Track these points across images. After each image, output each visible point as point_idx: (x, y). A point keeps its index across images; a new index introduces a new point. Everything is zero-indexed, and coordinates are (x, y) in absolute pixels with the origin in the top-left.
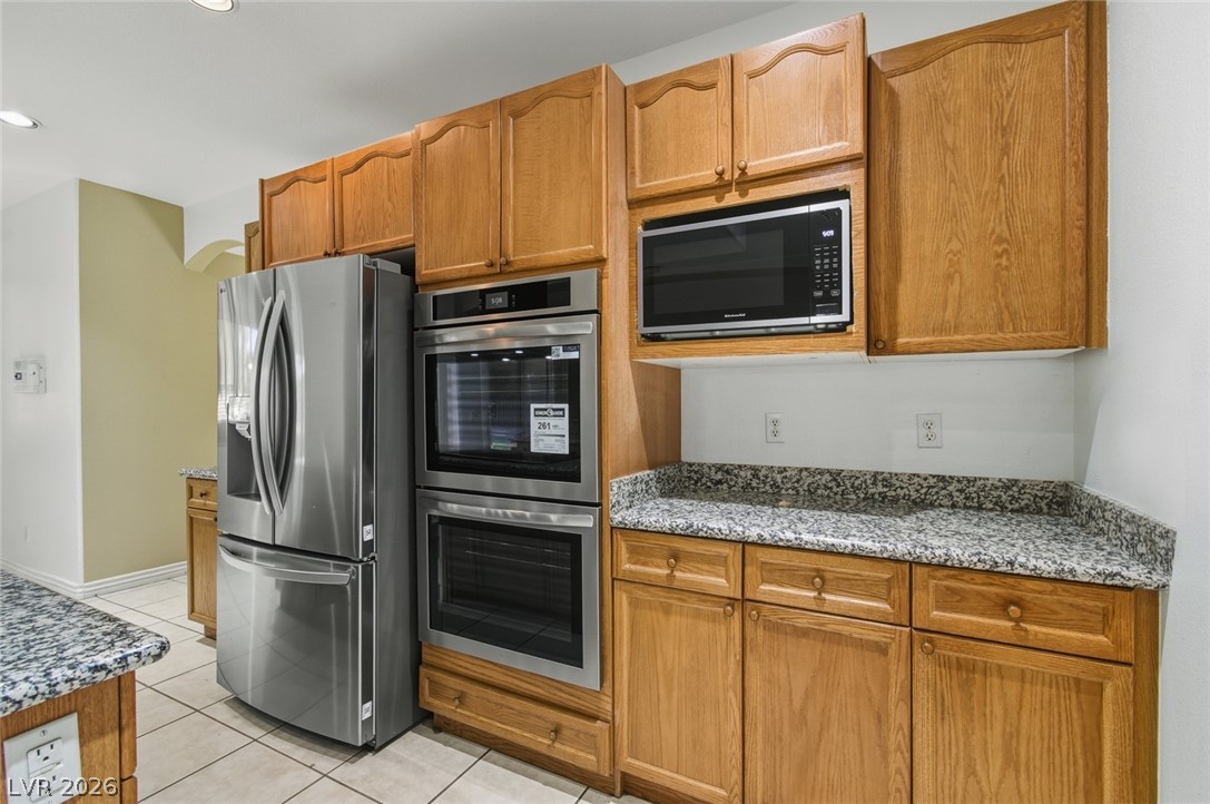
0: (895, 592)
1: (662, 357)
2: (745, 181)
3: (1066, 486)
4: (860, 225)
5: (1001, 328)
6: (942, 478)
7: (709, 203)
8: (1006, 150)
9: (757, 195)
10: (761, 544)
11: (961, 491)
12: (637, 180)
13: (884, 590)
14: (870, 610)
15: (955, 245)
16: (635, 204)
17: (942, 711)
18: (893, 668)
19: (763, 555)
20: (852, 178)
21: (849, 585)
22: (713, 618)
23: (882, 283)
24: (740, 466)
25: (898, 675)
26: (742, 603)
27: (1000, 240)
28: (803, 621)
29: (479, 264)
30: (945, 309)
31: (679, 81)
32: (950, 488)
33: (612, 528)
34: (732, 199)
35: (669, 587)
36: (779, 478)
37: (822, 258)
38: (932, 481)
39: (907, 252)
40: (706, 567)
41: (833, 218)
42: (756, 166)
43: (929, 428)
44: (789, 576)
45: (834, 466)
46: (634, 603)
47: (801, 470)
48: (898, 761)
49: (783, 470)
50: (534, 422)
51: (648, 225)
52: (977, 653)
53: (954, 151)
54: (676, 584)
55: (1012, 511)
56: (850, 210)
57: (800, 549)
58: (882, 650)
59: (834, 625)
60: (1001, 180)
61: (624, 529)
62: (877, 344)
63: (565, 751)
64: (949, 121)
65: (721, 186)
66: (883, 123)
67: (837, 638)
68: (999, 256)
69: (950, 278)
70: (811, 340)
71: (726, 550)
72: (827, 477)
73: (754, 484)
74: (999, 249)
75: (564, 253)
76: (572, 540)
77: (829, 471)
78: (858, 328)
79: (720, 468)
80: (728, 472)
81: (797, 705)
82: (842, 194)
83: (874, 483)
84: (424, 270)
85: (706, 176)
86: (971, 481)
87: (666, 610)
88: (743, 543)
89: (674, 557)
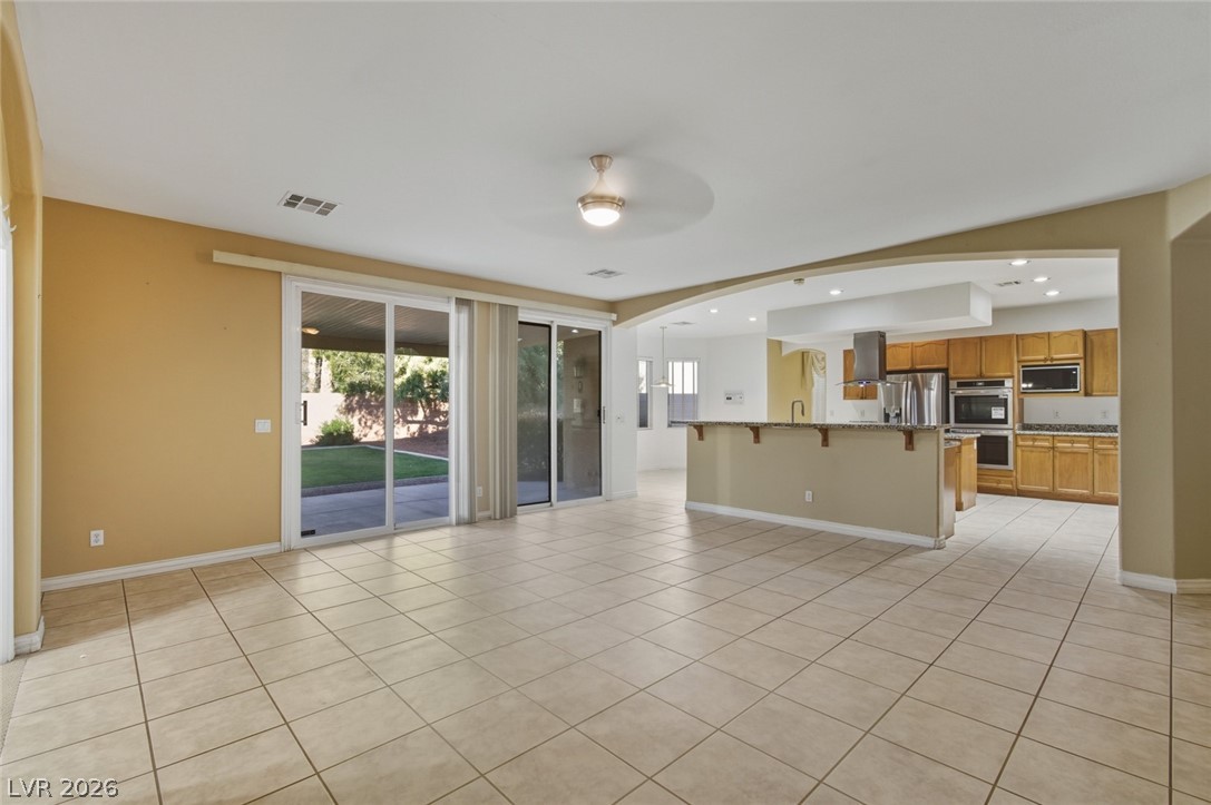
0: (1090, 443)
1: (1022, 396)
2: (1052, 360)
4: (1082, 371)
7: (1042, 363)
9: (1055, 362)
12: (1021, 356)
13: (1088, 442)
14: (1084, 447)
16: (1020, 362)
17: (1100, 463)
18: (1089, 457)
20: (1081, 362)
21: (1079, 442)
22: (1045, 452)
23: (1089, 381)
25: (1090, 459)
26: (1053, 448)
28: (1069, 450)
29: (974, 375)
30: (1104, 387)
31: (1034, 335)
33: (1016, 434)
34: (1049, 363)
35: (1033, 446)
36: (1058, 427)
37: (1072, 377)
39: (1096, 373)
40: (1043, 441)
41: (1076, 369)
42: (1055, 357)
43: (1105, 414)
46: (1023, 451)
47: (1066, 425)
48: (1090, 474)
50: (993, 412)
51: (1024, 367)
52: (1110, 452)
54: (1035, 446)
56: (1080, 368)
58: (1087, 454)
59: (1075, 450)
62: (1087, 394)
63: (1002, 486)
65: (1045, 360)
66: (1089, 346)
67: (1076, 453)
70: (1069, 394)
71: (1048, 437)
75: (1002, 374)
76: (1006, 438)
77: (1075, 425)
78: (1082, 392)
81: (1066, 467)
82: (1078, 364)
83: (1089, 427)
84: (951, 374)
85: (1042, 357)
87: (1032, 451)
88: (1053, 436)
89: (1034, 440)
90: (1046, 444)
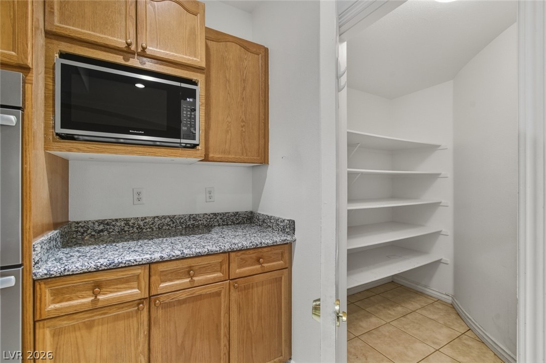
0: (224, 267)
1: (63, 151)
2: (145, 56)
3: (251, 212)
5: (243, 154)
6: (215, 214)
8: (244, 89)
10: (162, 261)
11: (221, 219)
12: (56, 19)
13: (219, 267)
14: (214, 278)
15: (229, 119)
16: (50, 35)
17: (239, 310)
18: (223, 300)
19: (162, 267)
20: (200, 78)
21: (205, 270)
22: (128, 316)
23: (206, 127)
24: (116, 220)
25: (225, 302)
26: (150, 299)
27: (243, 121)
28: (183, 296)
30: (226, 144)
32: (218, 218)
33: (34, 281)
34: (134, 63)
35: (94, 309)
36: (141, 223)
37: (187, 111)
38: (211, 216)
40: (124, 286)
41: (192, 93)
42: (151, 50)
43: (210, 194)
44: (176, 274)
45: (171, 214)
47: (154, 218)
48: (224, 341)
49: (144, 219)
51: (63, 55)
53: (229, 81)
54: (100, 305)
55: (237, 224)
56: (200, 90)
57: (184, 258)
58: (218, 294)
59: (198, 291)
60: (243, 99)
61: (49, 279)
64: (227, 69)
65: (128, 52)
67: (200, 297)
68: (242, 127)
69: (227, 132)
70: (180, 151)
71: (138, 271)
72: (168, 219)
73: (126, 229)
74: (242, 124)
77: (169, 217)
78: (201, 148)
79: (101, 222)
80: (108, 224)
81: (180, 342)
82: (196, 83)
83: (189, 220)
85: (120, 42)
86: (224, 214)
87: (89, 326)
88: (150, 264)
89: (98, 286)
90: (132, 292)
